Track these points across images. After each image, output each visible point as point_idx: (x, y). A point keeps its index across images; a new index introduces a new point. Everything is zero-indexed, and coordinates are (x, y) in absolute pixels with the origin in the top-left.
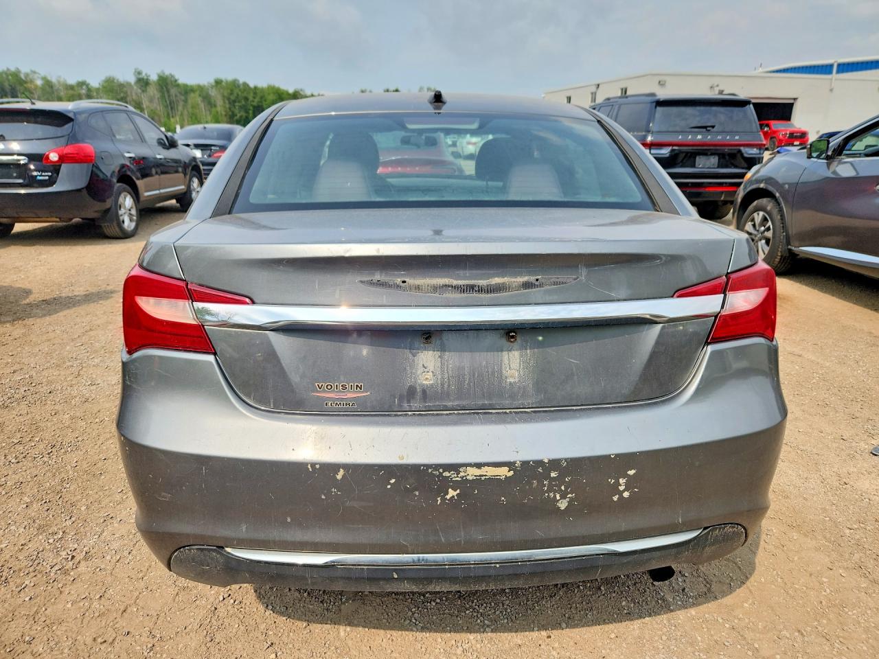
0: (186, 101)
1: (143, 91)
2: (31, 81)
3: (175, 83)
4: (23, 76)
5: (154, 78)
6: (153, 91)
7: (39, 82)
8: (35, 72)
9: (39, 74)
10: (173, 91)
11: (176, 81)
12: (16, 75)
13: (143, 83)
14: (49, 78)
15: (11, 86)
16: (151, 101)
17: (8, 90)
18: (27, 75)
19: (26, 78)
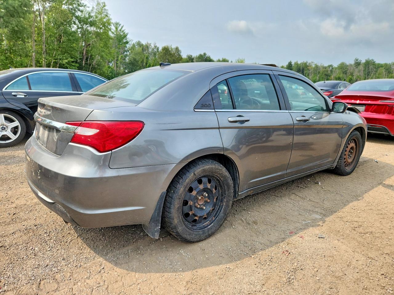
0: (376, 71)
1: (356, 68)
2: (310, 66)
3: (374, 63)
4: (308, 64)
5: (363, 61)
6: (361, 67)
7: (314, 66)
8: (313, 62)
9: (314, 63)
10: (371, 67)
11: (374, 62)
12: (306, 64)
13: (358, 64)
14: (317, 64)
15: (303, 68)
16: (359, 71)
17: (301, 70)
18: (310, 64)
19: (309, 65)
